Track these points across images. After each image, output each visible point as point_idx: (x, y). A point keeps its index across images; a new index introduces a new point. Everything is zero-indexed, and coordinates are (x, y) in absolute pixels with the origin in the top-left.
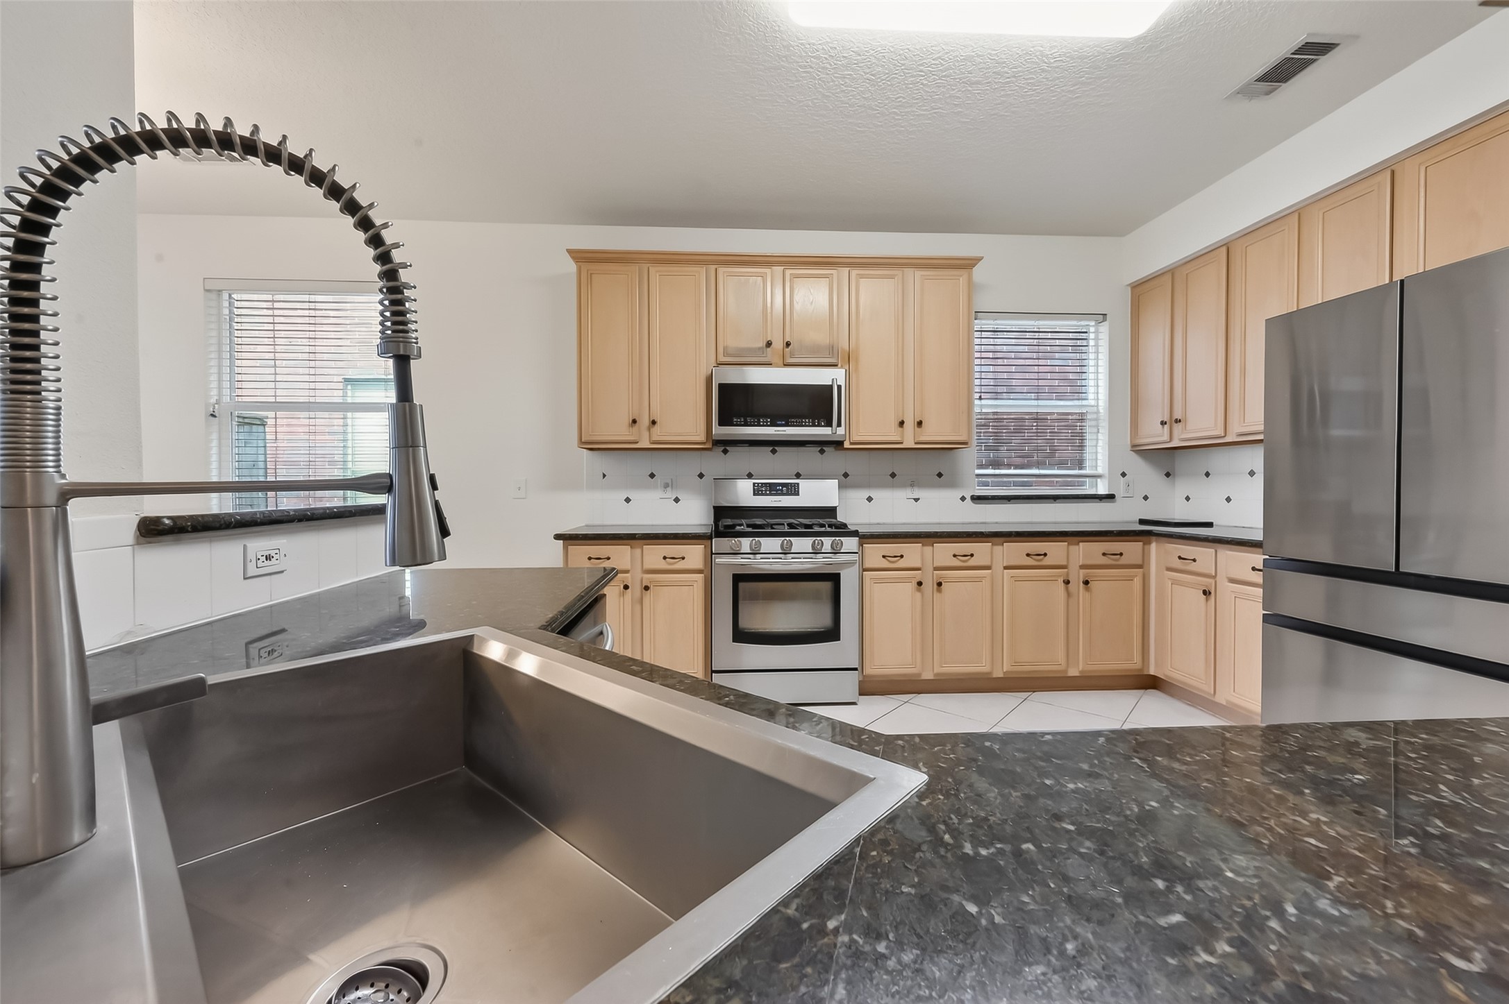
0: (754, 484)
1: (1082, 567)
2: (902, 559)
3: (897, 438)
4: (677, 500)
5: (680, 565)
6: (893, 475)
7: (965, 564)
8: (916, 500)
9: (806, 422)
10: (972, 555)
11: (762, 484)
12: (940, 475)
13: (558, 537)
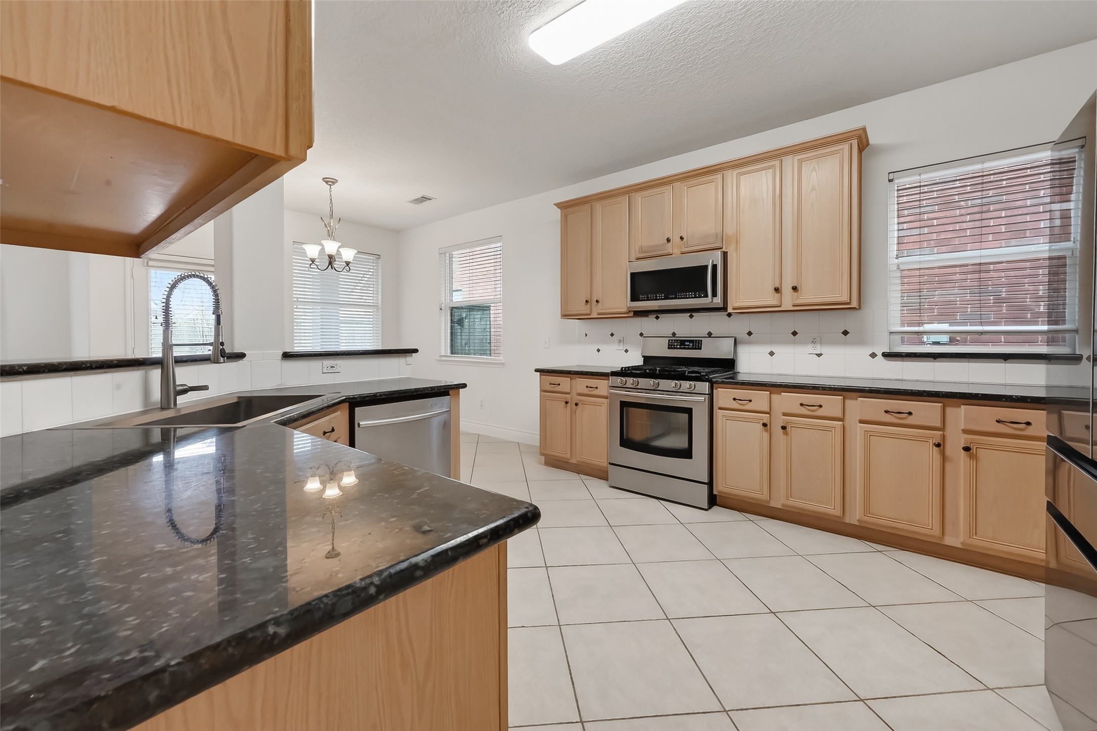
0: (669, 340)
1: (965, 431)
2: (750, 403)
3: (775, 303)
4: (626, 351)
5: (596, 392)
6: (795, 333)
7: (812, 413)
8: (819, 355)
9: (686, 295)
10: (820, 406)
11: (675, 340)
12: (845, 333)
13: (537, 370)
